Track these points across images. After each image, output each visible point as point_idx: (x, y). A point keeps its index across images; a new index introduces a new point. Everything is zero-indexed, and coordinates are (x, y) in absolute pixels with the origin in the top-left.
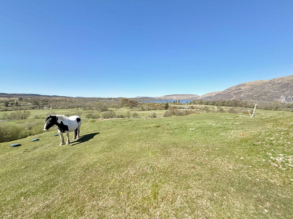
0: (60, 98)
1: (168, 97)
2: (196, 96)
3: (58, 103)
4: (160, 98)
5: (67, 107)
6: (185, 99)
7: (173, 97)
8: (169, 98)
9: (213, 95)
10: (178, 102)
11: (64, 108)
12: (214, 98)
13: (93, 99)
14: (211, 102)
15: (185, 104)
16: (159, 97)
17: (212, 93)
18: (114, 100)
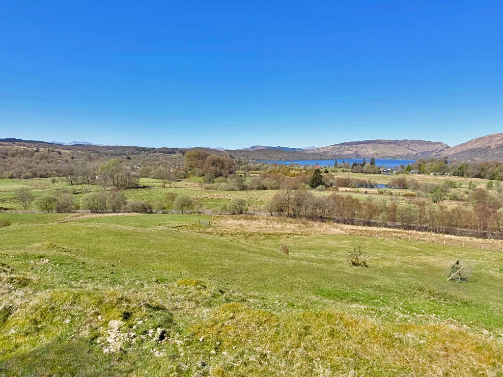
0: (24, 145)
1: (347, 150)
2: (438, 145)
3: (7, 160)
4: (322, 150)
5: (28, 174)
6: (401, 157)
7: (363, 150)
8: (350, 152)
9: (493, 145)
10: (368, 164)
11: (19, 176)
12: (498, 152)
13: (119, 152)
14: (474, 168)
15: (392, 170)
16: (318, 149)
17: (491, 137)
18: (180, 155)
